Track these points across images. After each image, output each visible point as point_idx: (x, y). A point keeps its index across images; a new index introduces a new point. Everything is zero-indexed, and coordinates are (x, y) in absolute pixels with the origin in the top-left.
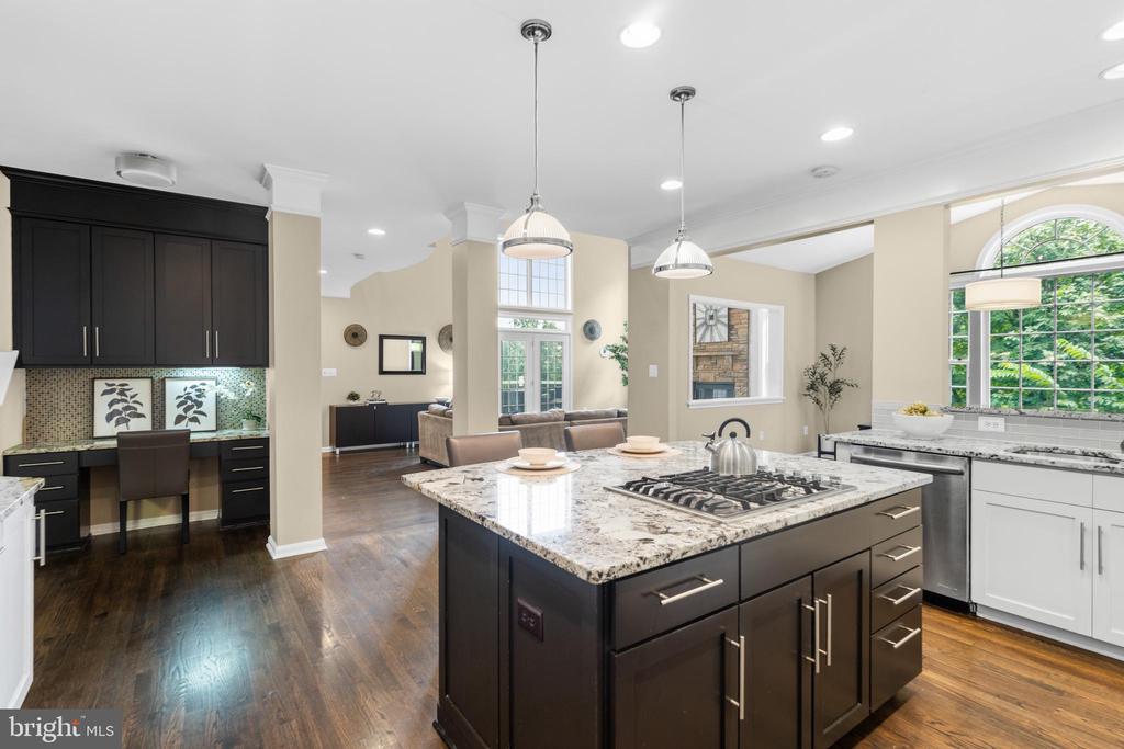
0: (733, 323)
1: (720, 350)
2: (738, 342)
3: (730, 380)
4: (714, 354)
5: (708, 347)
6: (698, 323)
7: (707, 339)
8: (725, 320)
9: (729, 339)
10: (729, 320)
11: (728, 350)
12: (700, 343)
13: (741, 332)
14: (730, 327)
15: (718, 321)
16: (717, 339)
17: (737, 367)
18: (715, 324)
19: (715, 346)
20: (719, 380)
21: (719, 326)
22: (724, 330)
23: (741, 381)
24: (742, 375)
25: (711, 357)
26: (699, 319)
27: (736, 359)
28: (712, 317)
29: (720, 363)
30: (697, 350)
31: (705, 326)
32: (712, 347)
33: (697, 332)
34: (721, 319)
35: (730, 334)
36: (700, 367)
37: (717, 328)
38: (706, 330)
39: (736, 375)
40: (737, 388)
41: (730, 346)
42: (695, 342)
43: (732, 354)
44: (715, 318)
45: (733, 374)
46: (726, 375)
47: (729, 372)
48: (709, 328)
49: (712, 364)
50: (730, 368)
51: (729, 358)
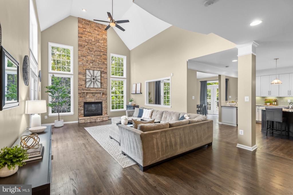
1: (97, 91)
2: (103, 88)
3: (101, 101)
4: (95, 92)
5: (91, 89)
6: (87, 80)
7: (92, 86)
8: (100, 81)
9: (101, 87)
10: (101, 81)
11: (100, 91)
12: (88, 88)
13: (105, 85)
14: (101, 83)
15: (96, 80)
16: (96, 87)
17: (104, 96)
18: (95, 82)
19: (95, 89)
20: (97, 101)
21: (97, 82)
22: (99, 84)
23: (105, 101)
24: (105, 99)
25: (93, 93)
26: (88, 79)
27: (103, 94)
28: (94, 78)
29: (96, 95)
30: (86, 90)
31: (91, 82)
32: (93, 89)
33: (87, 83)
34: (98, 80)
35: (101, 85)
36: (88, 97)
37: (96, 83)
38: (91, 83)
39: (103, 99)
40: (103, 103)
41: (100, 89)
42: (86, 87)
43: (102, 92)
44: (95, 79)
45: (102, 99)
46: (99, 99)
47: (100, 98)
48: (93, 83)
49: (93, 95)
50: (101, 97)
51: (101, 94)
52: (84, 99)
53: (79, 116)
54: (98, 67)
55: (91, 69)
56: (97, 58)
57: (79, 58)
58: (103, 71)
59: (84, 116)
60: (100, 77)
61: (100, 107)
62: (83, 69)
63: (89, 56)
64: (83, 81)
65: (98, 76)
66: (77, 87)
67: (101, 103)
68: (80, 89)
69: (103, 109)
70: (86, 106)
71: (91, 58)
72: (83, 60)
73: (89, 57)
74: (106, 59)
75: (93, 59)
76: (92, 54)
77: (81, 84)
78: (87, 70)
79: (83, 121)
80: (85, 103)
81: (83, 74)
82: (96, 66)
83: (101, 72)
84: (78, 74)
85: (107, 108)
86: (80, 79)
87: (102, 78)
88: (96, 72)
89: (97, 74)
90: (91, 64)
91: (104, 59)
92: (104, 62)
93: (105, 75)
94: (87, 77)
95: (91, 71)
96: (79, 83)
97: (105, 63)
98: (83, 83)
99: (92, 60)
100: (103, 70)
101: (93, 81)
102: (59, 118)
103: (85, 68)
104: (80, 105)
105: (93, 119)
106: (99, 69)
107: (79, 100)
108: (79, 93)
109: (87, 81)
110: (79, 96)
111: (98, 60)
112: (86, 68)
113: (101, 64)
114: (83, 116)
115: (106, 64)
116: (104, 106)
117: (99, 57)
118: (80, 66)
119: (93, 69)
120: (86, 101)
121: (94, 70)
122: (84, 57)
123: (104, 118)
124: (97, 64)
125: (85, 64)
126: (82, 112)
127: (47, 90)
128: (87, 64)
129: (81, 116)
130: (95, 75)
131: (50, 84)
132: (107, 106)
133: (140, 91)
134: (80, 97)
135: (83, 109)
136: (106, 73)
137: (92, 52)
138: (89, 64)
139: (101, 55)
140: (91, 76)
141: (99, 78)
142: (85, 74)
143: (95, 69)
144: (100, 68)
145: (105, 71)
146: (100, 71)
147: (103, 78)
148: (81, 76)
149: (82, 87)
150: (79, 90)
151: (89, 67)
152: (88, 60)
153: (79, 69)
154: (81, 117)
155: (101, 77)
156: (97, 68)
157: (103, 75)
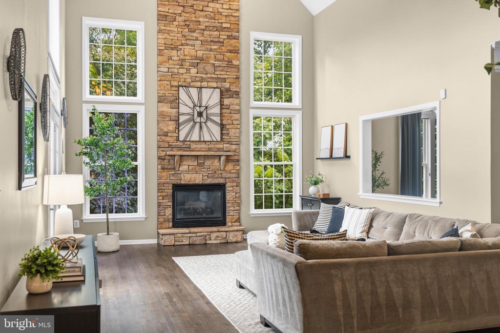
0: (224, 122)
1: (210, 150)
2: (230, 143)
3: (221, 181)
4: (203, 153)
5: (193, 146)
6: (182, 119)
7: (195, 137)
8: (218, 119)
9: (222, 138)
10: (221, 120)
11: (219, 150)
12: (184, 141)
13: (232, 132)
14: (222, 126)
15: (208, 118)
16: (207, 138)
17: (230, 167)
18: (205, 123)
19: (203, 146)
20: (209, 181)
21: (209, 124)
22: (216, 130)
23: (234, 181)
24: (234, 175)
25: (197, 156)
26: (183, 114)
27: (228, 159)
28: (201, 113)
29: (208, 163)
30: (180, 148)
31: (192, 123)
32: (199, 146)
33: (180, 128)
34: (212, 117)
35: (222, 134)
36: (184, 168)
37: (207, 126)
38: (193, 127)
39: (228, 175)
40: (228, 188)
41: (220, 146)
42: (178, 139)
43: (225, 153)
44: (204, 115)
45: (224, 175)
46: (217, 176)
47: (220, 172)
48: (198, 126)
49: (199, 165)
50: (222, 169)
51: (223, 158)
52: (173, 175)
53: (160, 225)
54: (213, 76)
55: (192, 84)
56: (211, 50)
57: (160, 53)
58: (228, 90)
59: (174, 226)
60: (219, 107)
61: (219, 202)
62: (172, 86)
63: (187, 45)
64: (170, 122)
65: (214, 106)
66: (154, 139)
67: (221, 187)
68: (162, 144)
69: (227, 205)
70: (180, 195)
71: (193, 53)
72: (170, 58)
73: (187, 50)
74: (236, 51)
75: (200, 54)
76: (197, 39)
77: (165, 130)
78: (181, 88)
79: (168, 241)
80: (177, 188)
81: (171, 102)
82: (209, 75)
83: (221, 92)
84: (159, 102)
85: (239, 205)
86: (161, 115)
87: (224, 111)
88: (206, 93)
89: (211, 97)
90: (193, 71)
91: (231, 52)
92: (230, 61)
93: (236, 101)
94: (183, 109)
95: (194, 92)
96: (159, 128)
97: (235, 62)
98: (171, 126)
99: (196, 58)
100: (227, 85)
101: (198, 120)
102: (108, 228)
103: (175, 83)
104: (164, 194)
105: (198, 234)
106: (214, 85)
107: (159, 178)
108: (159, 158)
109: (181, 121)
110: (160, 167)
111: (213, 56)
112: (180, 84)
113: (220, 69)
114: (171, 224)
115: (238, 68)
116: (229, 196)
117: (216, 47)
118: (163, 78)
119: (198, 84)
120: (179, 182)
121: (201, 88)
122: (172, 49)
123: (232, 234)
124: (209, 68)
125: (176, 71)
126: (169, 212)
127: (79, 149)
128: (181, 71)
129: (166, 225)
130: (204, 104)
131: (86, 134)
132: (240, 197)
133: (342, 150)
134: (163, 169)
135: (170, 204)
136: (237, 94)
137: (195, 35)
138: (188, 70)
139: (222, 40)
140: (192, 105)
141: (217, 110)
142: (175, 102)
143: (204, 84)
144: (218, 79)
145: (233, 89)
146: (218, 91)
147: (228, 111)
148: (166, 108)
149: (168, 139)
150: (159, 147)
151: (189, 80)
152: (184, 58)
153: (160, 86)
154: (166, 228)
155: (221, 109)
156: (210, 80)
157: (226, 102)
